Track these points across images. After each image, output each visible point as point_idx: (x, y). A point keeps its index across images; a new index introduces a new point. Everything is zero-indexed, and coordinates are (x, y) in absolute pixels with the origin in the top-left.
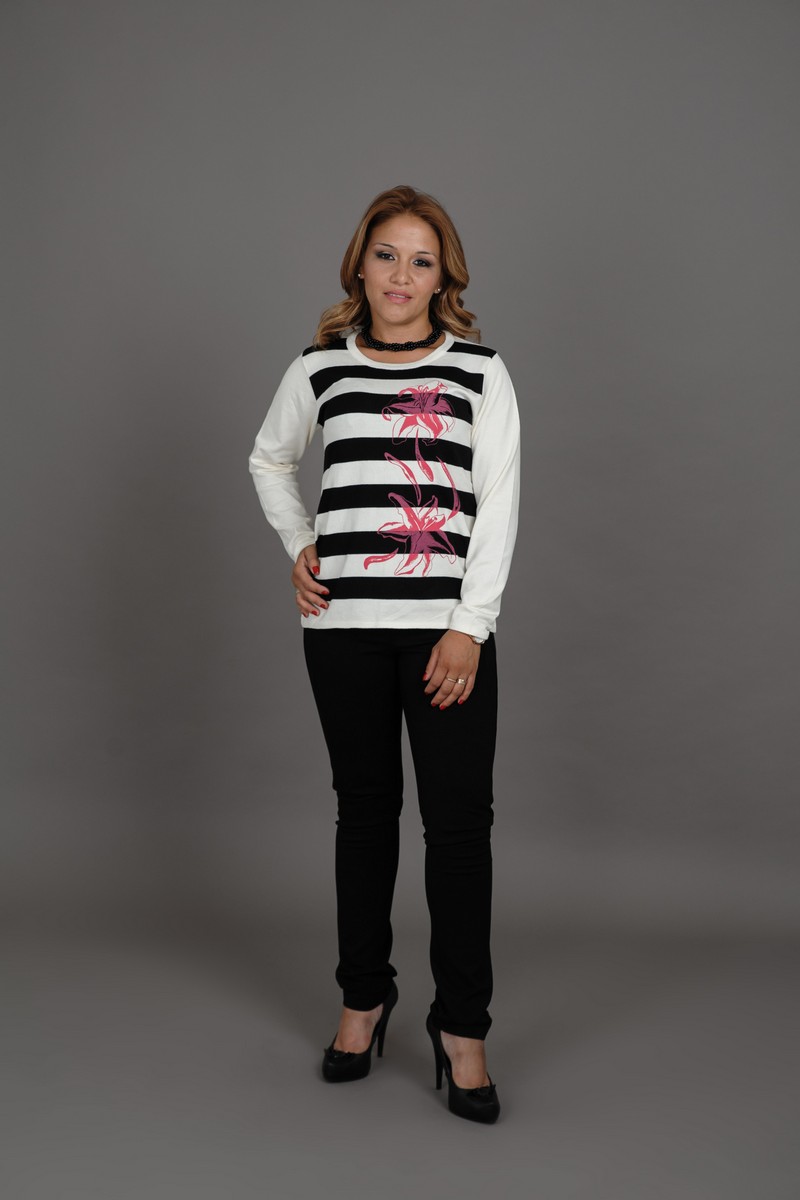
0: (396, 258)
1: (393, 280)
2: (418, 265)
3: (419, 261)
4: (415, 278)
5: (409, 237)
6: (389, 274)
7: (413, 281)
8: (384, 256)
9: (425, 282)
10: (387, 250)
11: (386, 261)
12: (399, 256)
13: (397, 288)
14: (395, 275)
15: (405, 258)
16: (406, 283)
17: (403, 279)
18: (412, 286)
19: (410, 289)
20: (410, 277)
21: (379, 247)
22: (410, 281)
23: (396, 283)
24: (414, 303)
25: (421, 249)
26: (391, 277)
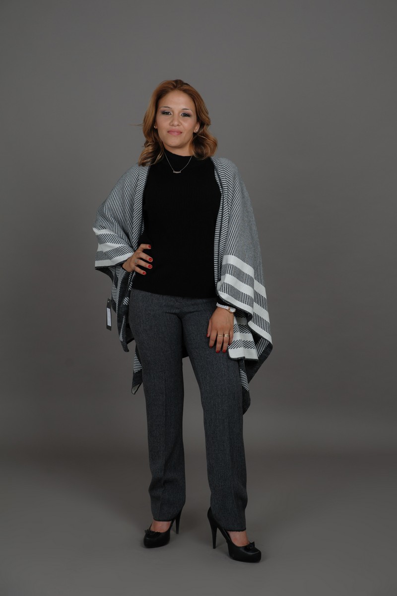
0: (172, 113)
1: (171, 124)
2: (184, 116)
3: (184, 114)
4: (183, 122)
6: (169, 122)
7: (181, 124)
8: (165, 113)
10: (167, 110)
11: (167, 116)
12: (173, 112)
13: (174, 128)
14: (172, 121)
15: (176, 113)
16: (178, 125)
17: (176, 123)
18: (181, 127)
20: (179, 122)
21: (163, 109)
22: (180, 124)
23: (173, 125)
24: (184, 135)
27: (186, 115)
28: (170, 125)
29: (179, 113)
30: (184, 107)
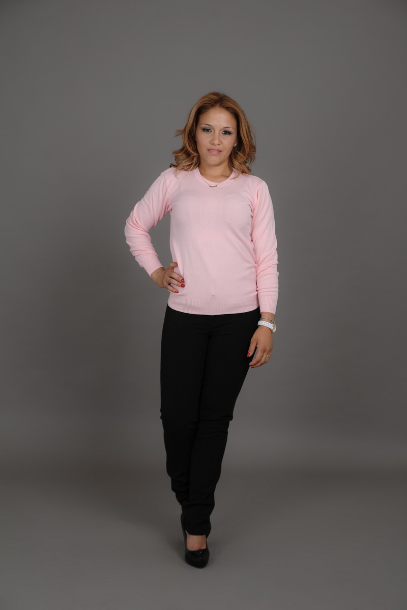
0: (213, 131)
2: (224, 134)
3: (225, 132)
4: (223, 141)
5: (219, 119)
6: (209, 140)
7: (222, 143)
8: (205, 130)
9: (228, 142)
10: (207, 127)
11: (208, 133)
13: (213, 147)
14: (213, 140)
15: (217, 132)
16: (219, 145)
17: (216, 142)
18: (222, 145)
19: (221, 147)
20: (220, 141)
21: (203, 126)
22: (220, 143)
23: (213, 144)
24: (223, 153)
25: (226, 126)
26: (210, 142)
29: (220, 131)
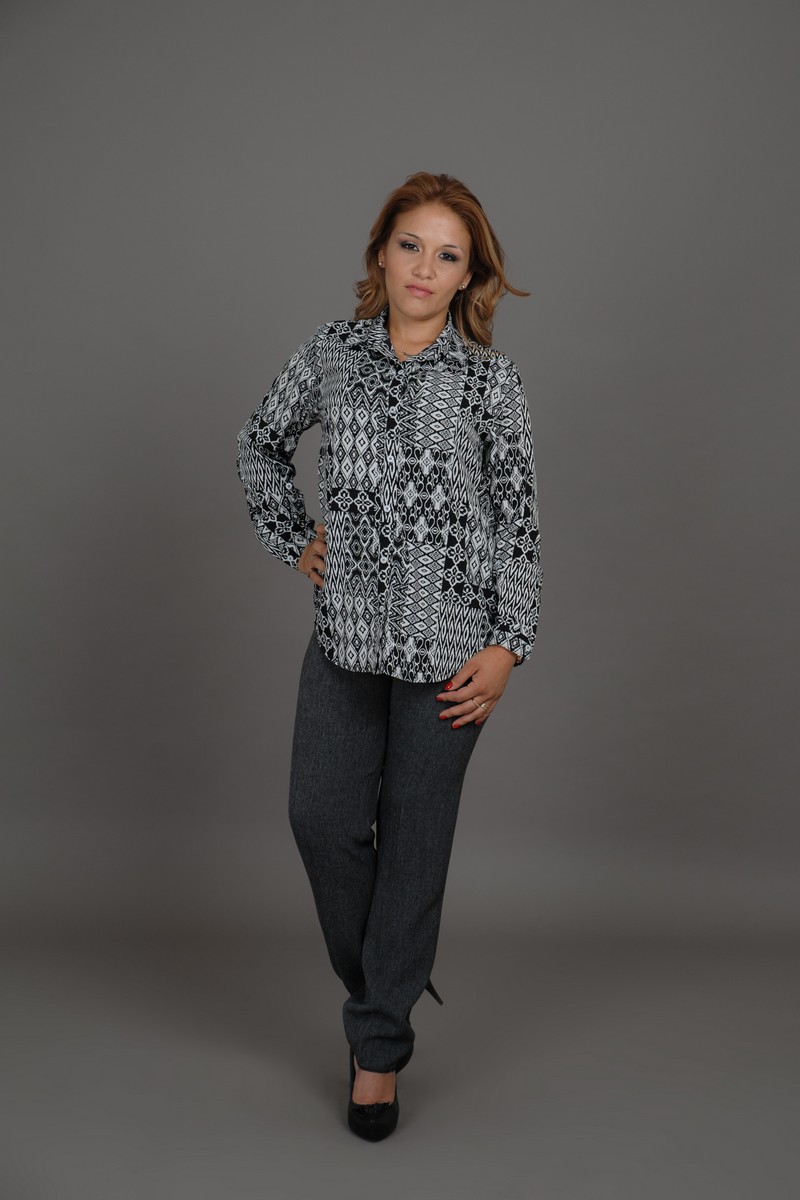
27: (449, 257)
28: (413, 273)
29: (435, 252)
30: (448, 241)
